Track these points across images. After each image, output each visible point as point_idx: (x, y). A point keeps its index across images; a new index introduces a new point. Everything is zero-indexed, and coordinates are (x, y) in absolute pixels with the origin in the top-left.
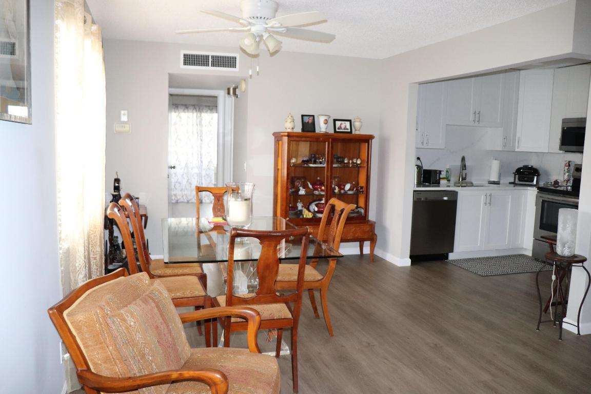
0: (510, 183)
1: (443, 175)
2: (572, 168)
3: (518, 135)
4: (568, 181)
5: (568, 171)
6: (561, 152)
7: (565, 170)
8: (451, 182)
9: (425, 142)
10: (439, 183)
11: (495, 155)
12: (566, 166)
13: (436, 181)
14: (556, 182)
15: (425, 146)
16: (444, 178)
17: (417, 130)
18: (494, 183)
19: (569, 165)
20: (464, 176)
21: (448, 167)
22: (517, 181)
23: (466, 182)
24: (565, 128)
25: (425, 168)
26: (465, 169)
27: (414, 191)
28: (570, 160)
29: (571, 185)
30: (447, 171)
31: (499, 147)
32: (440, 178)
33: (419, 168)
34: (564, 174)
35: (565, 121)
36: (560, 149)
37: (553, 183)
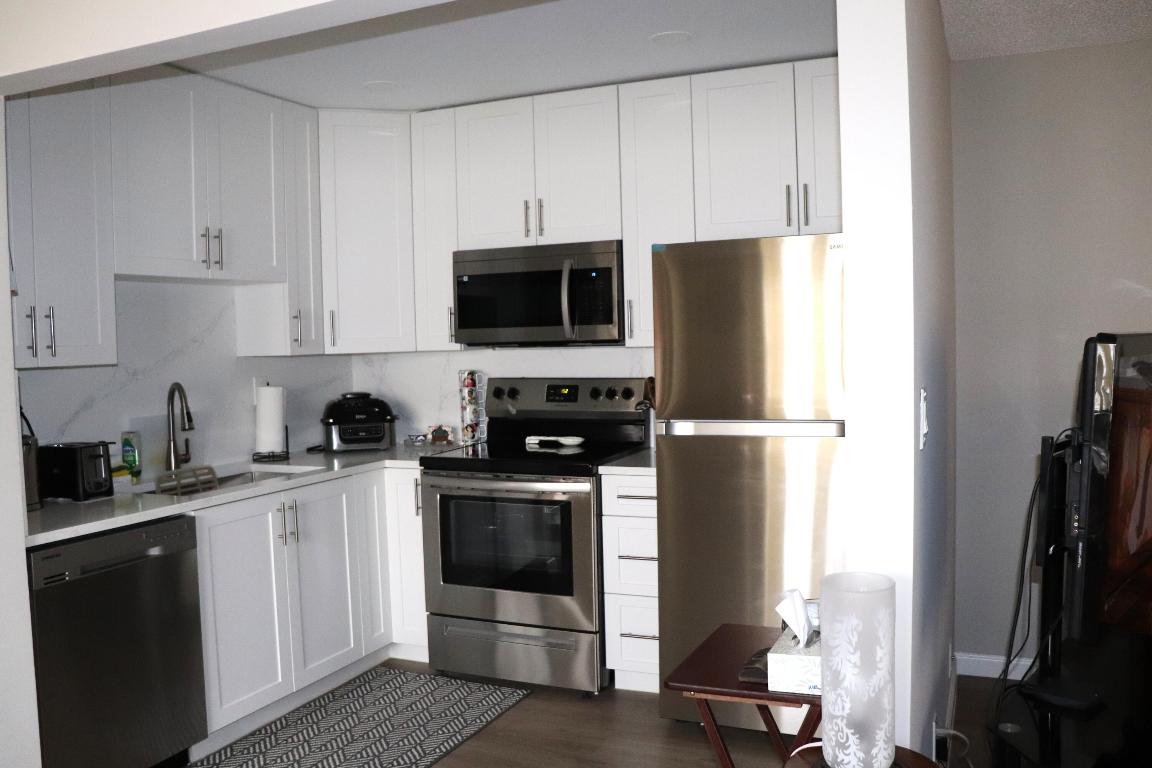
0: (311, 450)
1: (115, 451)
2: (483, 389)
3: (329, 305)
4: (474, 427)
5: (474, 399)
6: (458, 346)
7: (463, 399)
8: (144, 475)
9: (42, 344)
10: (110, 492)
11: (264, 369)
12: (465, 386)
13: (99, 485)
14: (440, 434)
15: (44, 359)
16: (120, 469)
17: (14, 293)
18: (272, 458)
19: (474, 384)
20: (182, 450)
21: (127, 428)
22: (336, 443)
23: (194, 470)
24: (466, 279)
26: (191, 428)
27: (30, 551)
28: (473, 368)
29: (485, 436)
30: (127, 443)
31: (280, 344)
32: (110, 471)
33: (28, 441)
34: (464, 408)
35: (460, 258)
36: (457, 338)
37: (430, 437)
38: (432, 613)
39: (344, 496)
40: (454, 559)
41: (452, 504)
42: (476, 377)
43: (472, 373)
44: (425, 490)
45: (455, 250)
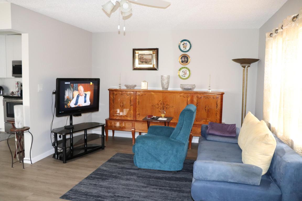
2: (19, 85)
4: (18, 91)
5: (18, 87)
6: (13, 77)
7: (16, 86)
12: (16, 84)
14: (13, 93)
19: (18, 84)
24: (14, 66)
29: (20, 93)
34: (16, 88)
35: (13, 62)
36: (13, 76)
37: (11, 93)
40: (9, 113)
41: (9, 104)
42: (19, 83)
43: (18, 82)
44: (4, 101)
45: (13, 60)
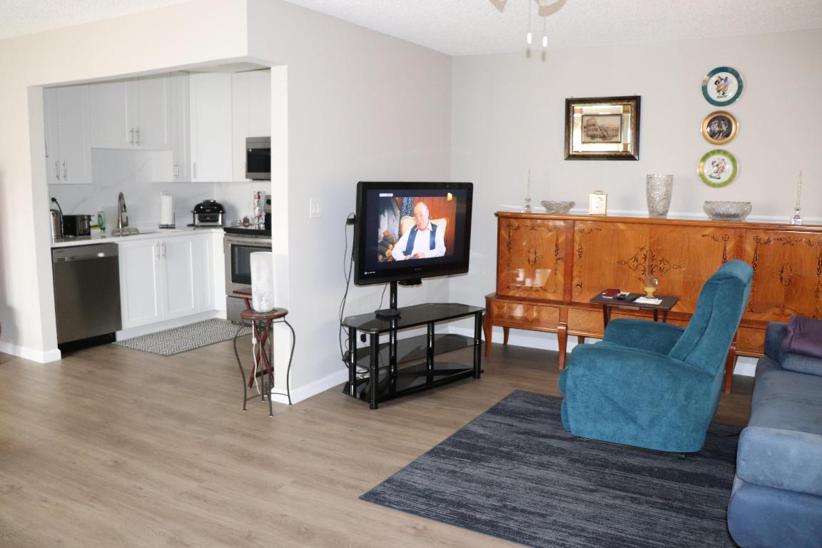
0: (189, 225)
1: (94, 221)
2: (263, 200)
3: (193, 160)
4: (259, 217)
5: (259, 205)
6: (248, 180)
7: (254, 204)
8: (106, 230)
9: (61, 176)
10: (89, 234)
11: (165, 188)
12: (255, 198)
13: (84, 231)
14: (246, 220)
15: (62, 181)
16: (96, 226)
17: (47, 157)
18: (167, 227)
19: (259, 197)
20: (125, 221)
21: (100, 210)
22: (197, 222)
23: (128, 229)
24: (250, 150)
25: (65, 213)
26: (125, 211)
27: (52, 249)
29: (264, 221)
30: (99, 216)
31: (169, 177)
32: (90, 227)
33: (56, 213)
34: (255, 208)
35: (249, 141)
36: (247, 177)
37: (242, 221)
38: (229, 296)
39: (191, 243)
40: (237, 272)
41: (236, 249)
42: (260, 195)
43: (259, 193)
44: (225, 241)
45: (248, 137)
